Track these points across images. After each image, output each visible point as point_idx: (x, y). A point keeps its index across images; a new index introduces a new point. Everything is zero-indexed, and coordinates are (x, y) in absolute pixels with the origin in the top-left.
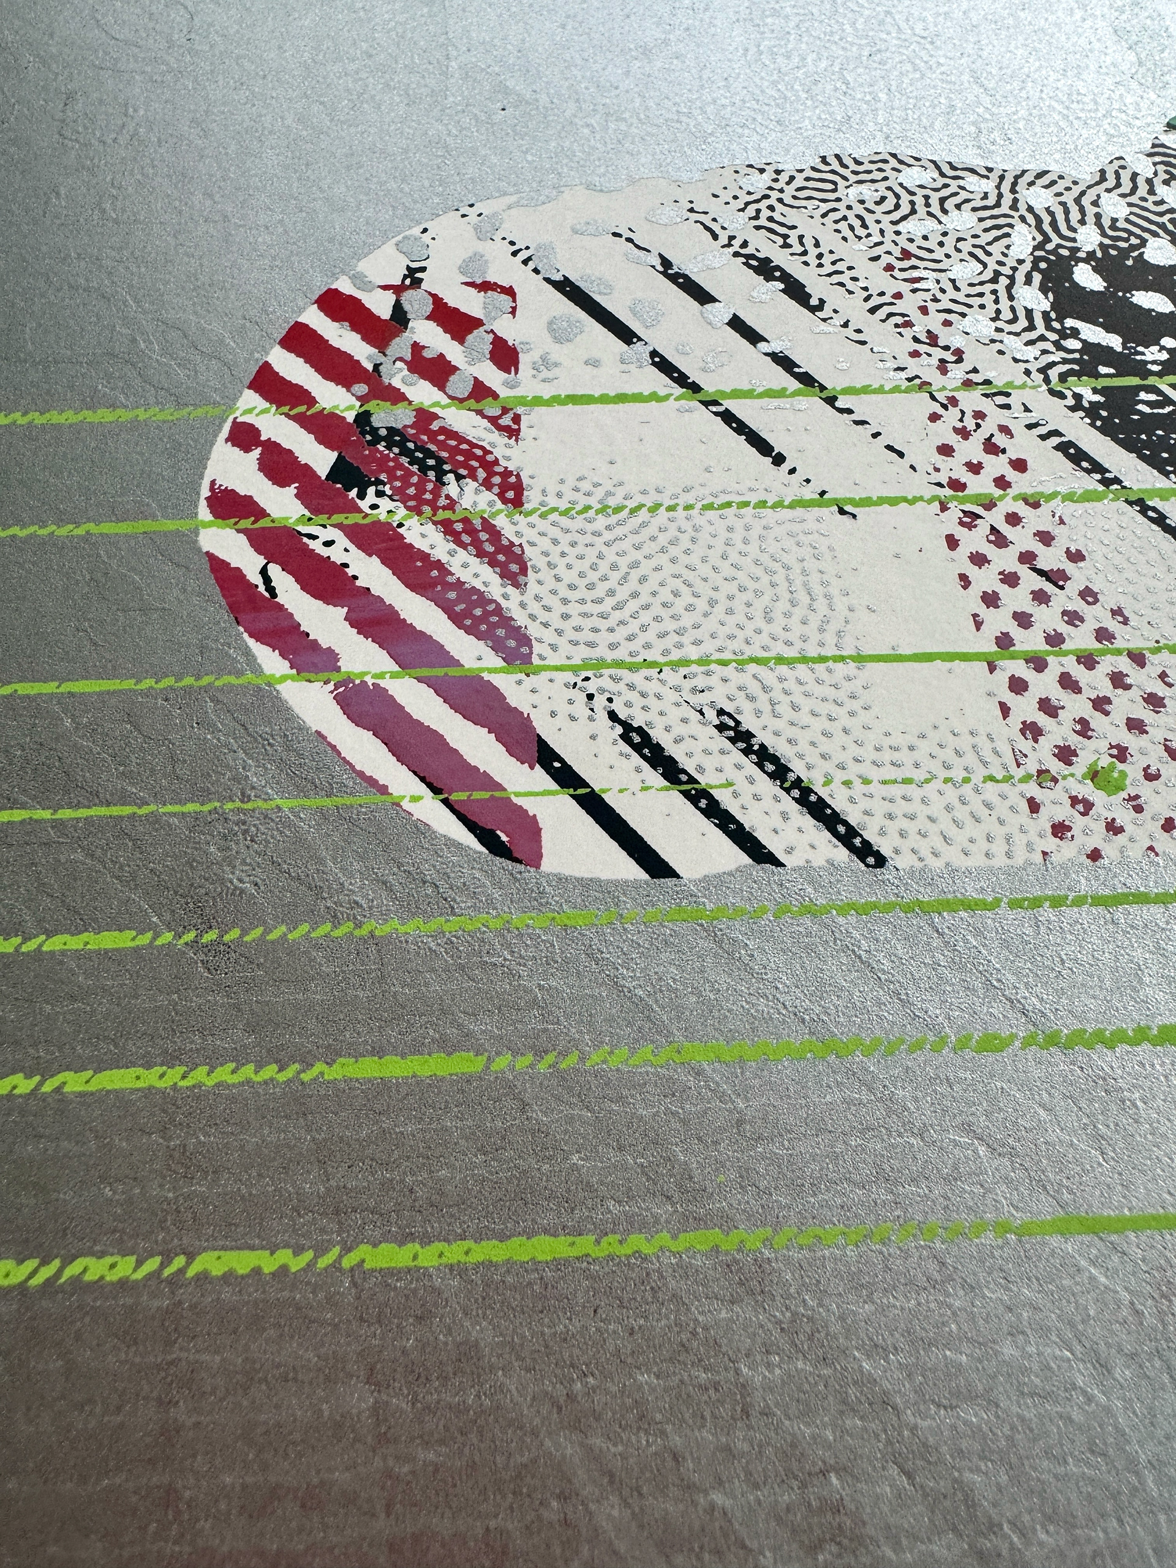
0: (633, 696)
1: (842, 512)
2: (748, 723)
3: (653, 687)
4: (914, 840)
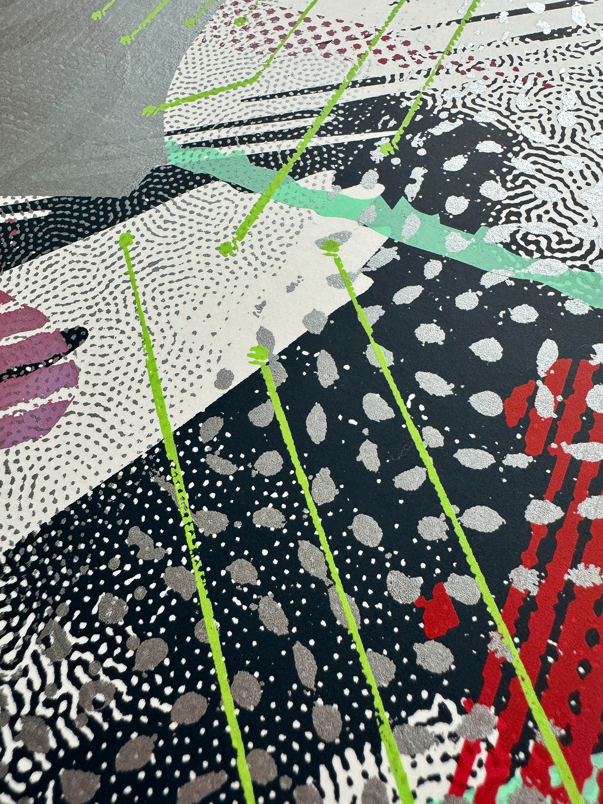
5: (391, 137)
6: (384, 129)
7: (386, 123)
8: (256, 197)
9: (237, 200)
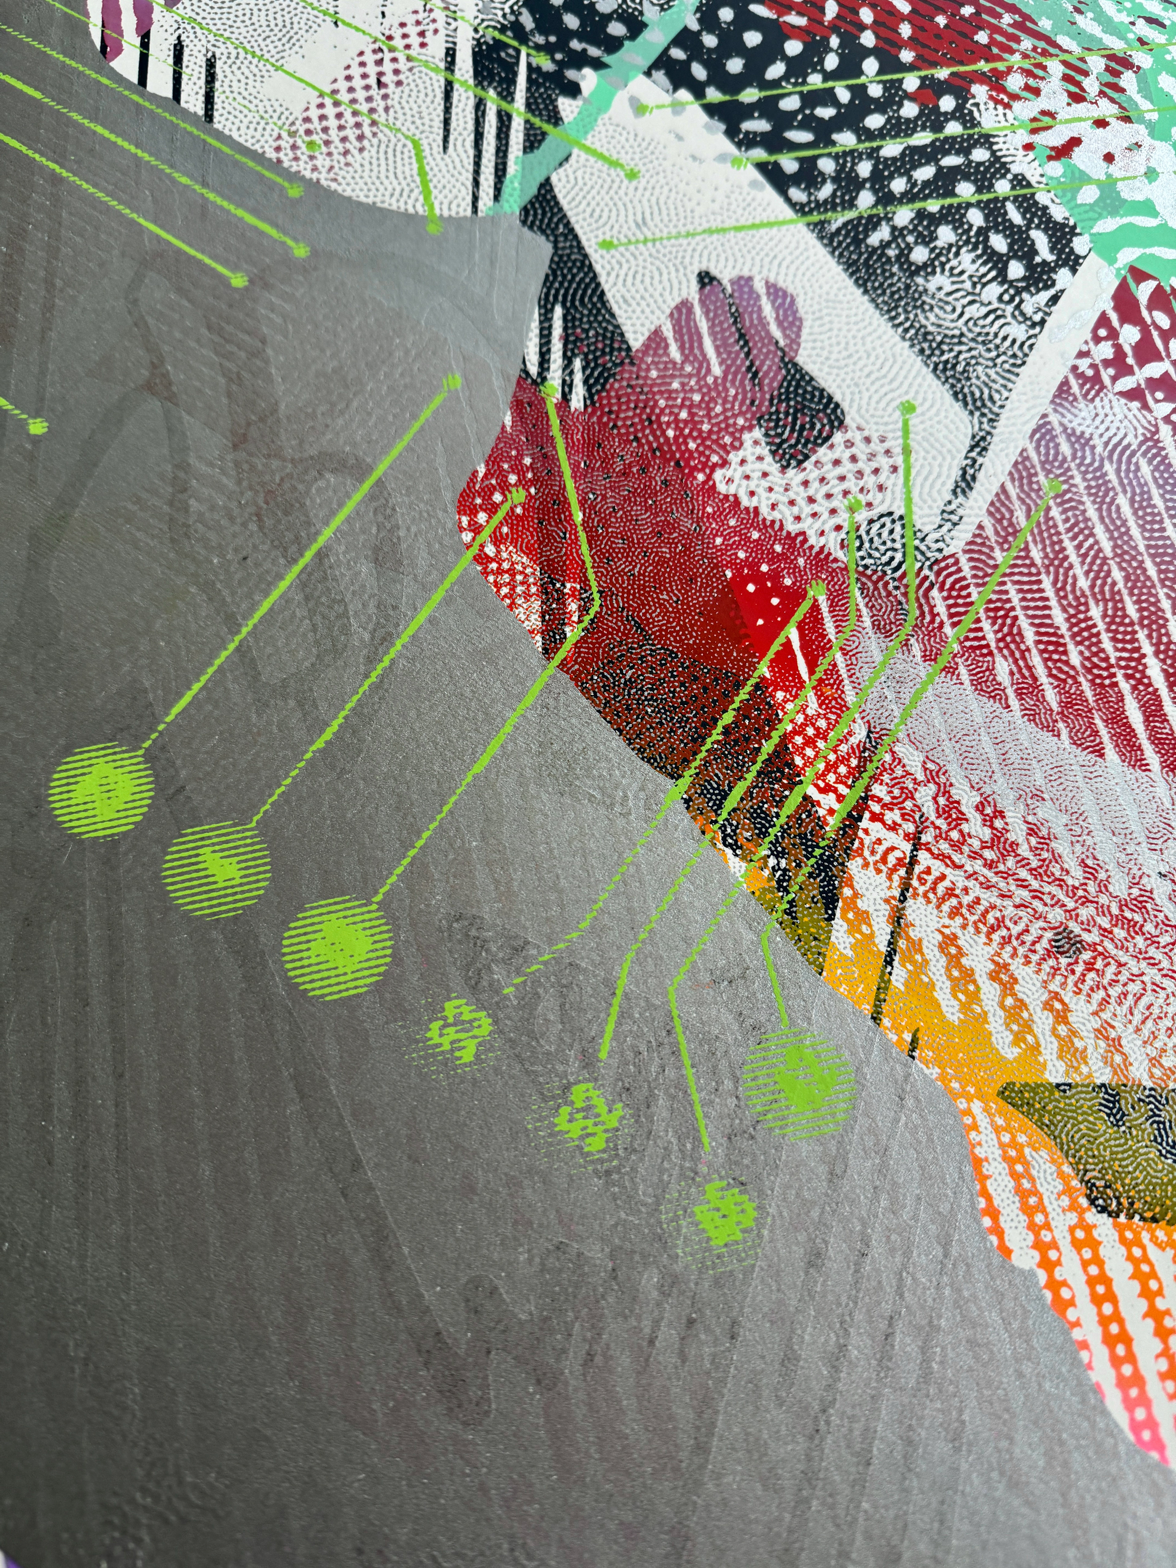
0: (192, 36)
1: (336, 23)
2: (219, 64)
3: (203, 38)
4: (229, 124)
5: (528, 55)
6: (518, 58)
7: (508, 55)
8: (575, 152)
9: (575, 165)
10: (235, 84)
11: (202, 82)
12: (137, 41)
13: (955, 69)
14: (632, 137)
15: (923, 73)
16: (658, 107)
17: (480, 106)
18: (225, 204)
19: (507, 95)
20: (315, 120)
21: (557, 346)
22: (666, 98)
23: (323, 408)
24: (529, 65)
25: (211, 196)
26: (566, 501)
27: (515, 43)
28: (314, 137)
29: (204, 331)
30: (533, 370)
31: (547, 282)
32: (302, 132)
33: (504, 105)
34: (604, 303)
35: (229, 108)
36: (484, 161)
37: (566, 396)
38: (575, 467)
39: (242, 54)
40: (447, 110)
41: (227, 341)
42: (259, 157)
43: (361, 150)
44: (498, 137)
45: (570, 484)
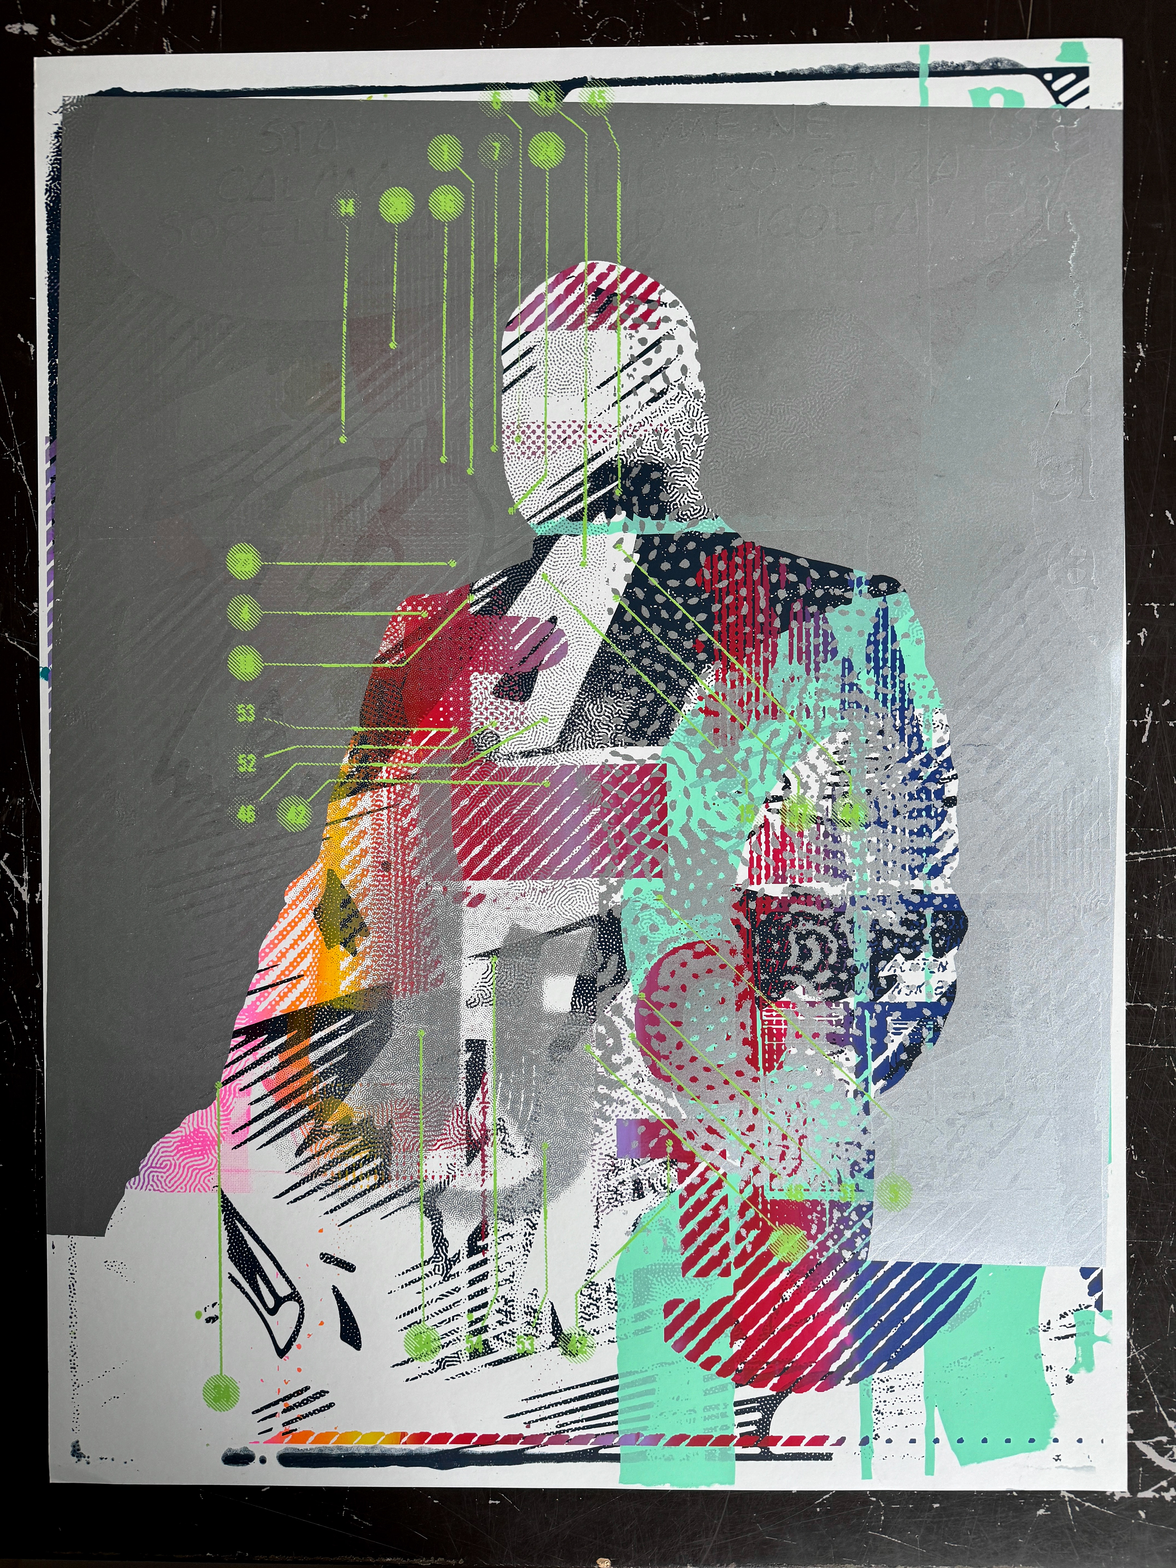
10: (527, 386)
11: (519, 373)
12: (522, 332)
13: (723, 649)
14: (602, 551)
15: (712, 638)
16: (624, 551)
17: (580, 485)
18: (472, 427)
19: (591, 492)
20: (531, 430)
21: (490, 588)
22: (630, 551)
23: (414, 529)
24: (613, 489)
25: (472, 420)
26: (433, 631)
27: (620, 476)
28: (523, 436)
29: (416, 464)
30: (475, 587)
31: (514, 567)
32: (521, 429)
33: (585, 495)
34: (519, 592)
35: (514, 394)
36: (554, 506)
37: (472, 605)
38: (448, 625)
39: (542, 377)
40: (569, 475)
41: (417, 475)
42: (500, 423)
43: (529, 458)
44: (568, 504)
45: (440, 628)
